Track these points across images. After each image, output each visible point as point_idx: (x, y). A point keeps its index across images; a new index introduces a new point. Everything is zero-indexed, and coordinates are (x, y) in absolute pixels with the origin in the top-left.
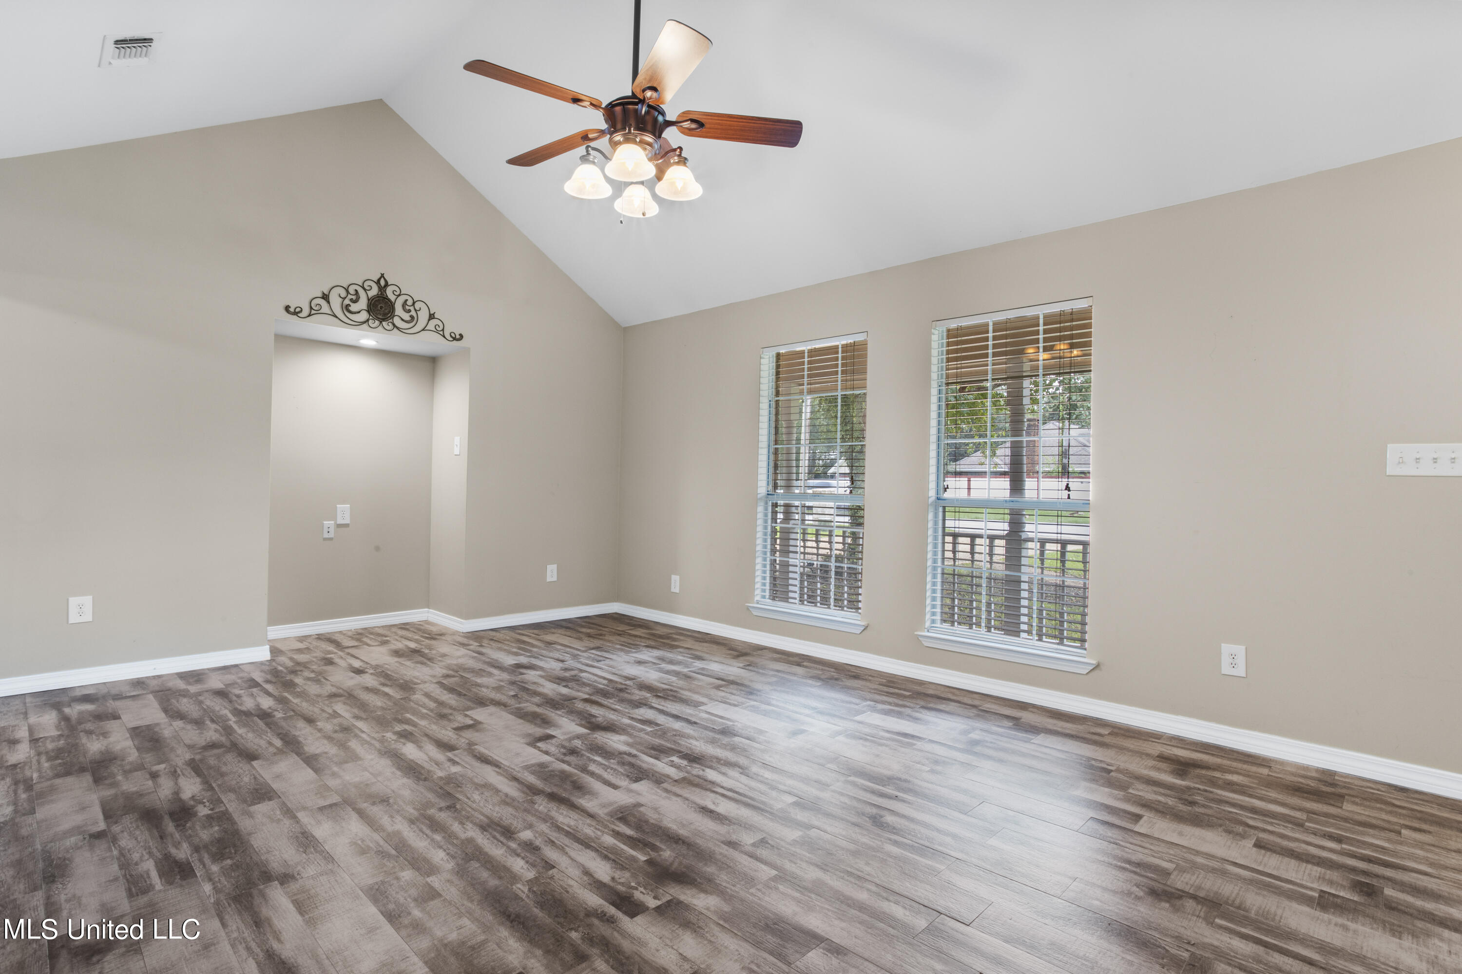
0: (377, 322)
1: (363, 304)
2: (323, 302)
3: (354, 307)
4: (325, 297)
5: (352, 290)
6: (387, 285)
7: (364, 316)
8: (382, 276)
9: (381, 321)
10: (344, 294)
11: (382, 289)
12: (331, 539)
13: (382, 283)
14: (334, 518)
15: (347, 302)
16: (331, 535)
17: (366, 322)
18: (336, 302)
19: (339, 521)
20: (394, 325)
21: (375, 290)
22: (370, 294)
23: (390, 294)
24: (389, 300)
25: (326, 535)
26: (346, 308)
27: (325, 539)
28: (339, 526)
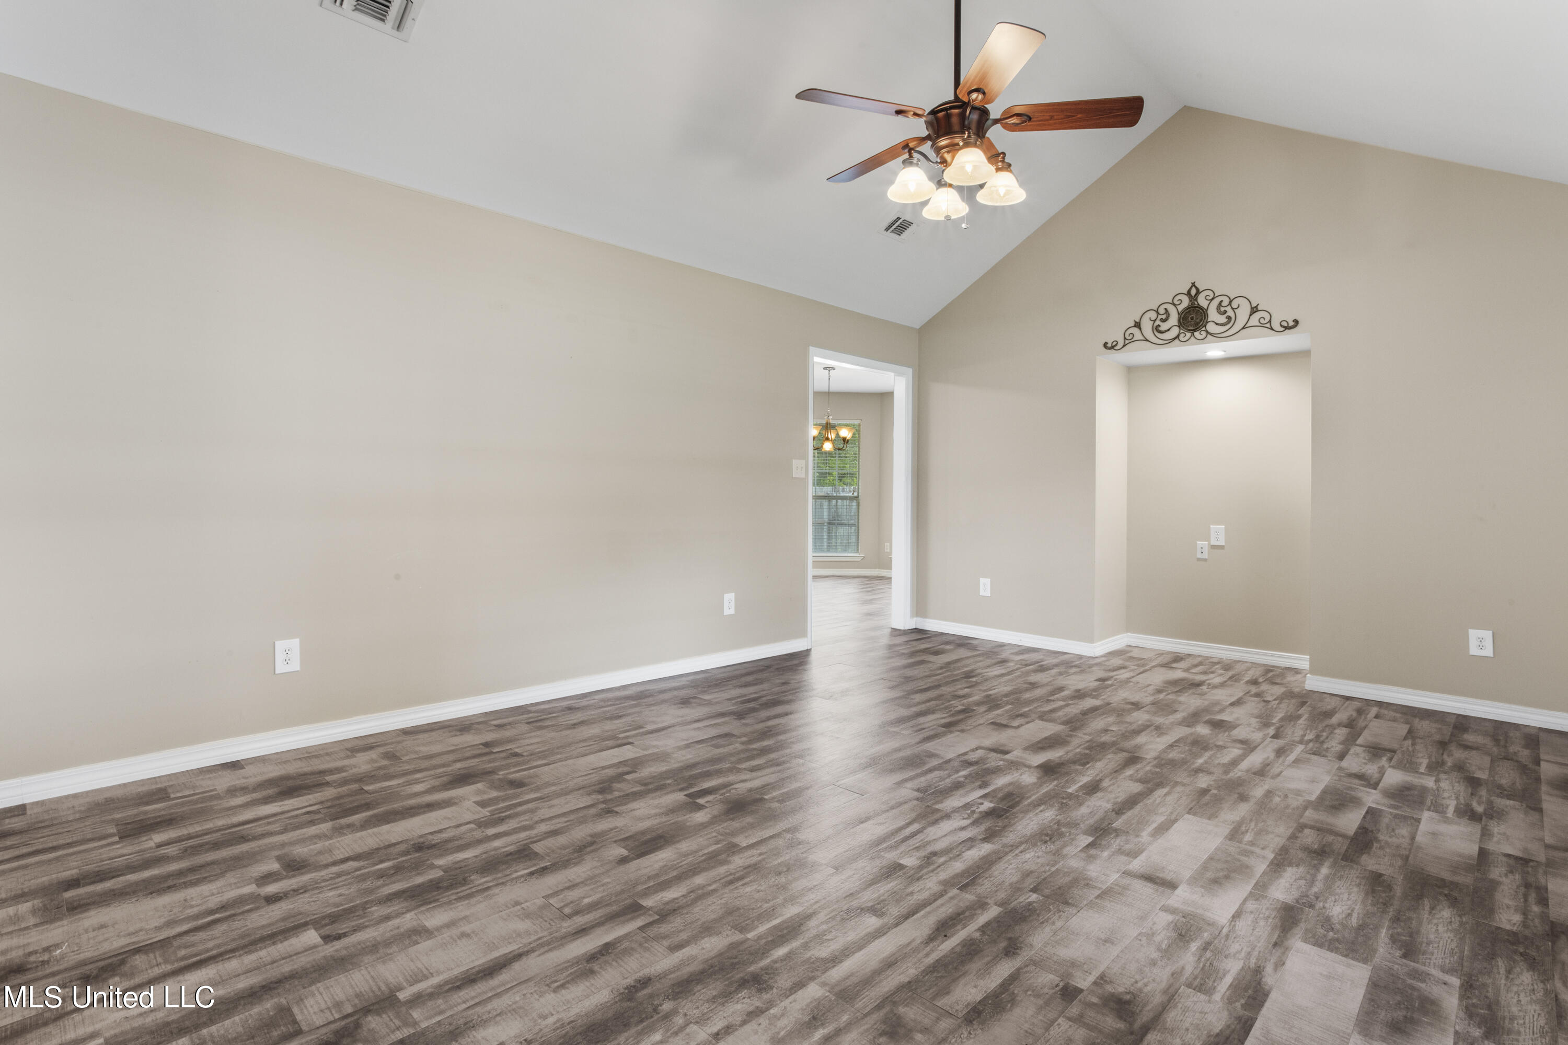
0: (1189, 335)
1: (1174, 319)
2: (1135, 331)
3: (1164, 327)
4: (1138, 325)
5: (1162, 311)
6: (1198, 292)
7: (1175, 331)
8: (1193, 284)
9: (1193, 332)
10: (1153, 315)
11: (1193, 299)
12: (1205, 560)
13: (1193, 292)
14: (1207, 538)
15: (1158, 322)
16: (1205, 556)
17: (1178, 337)
18: (1147, 326)
19: (1214, 542)
20: (1207, 332)
21: (1186, 302)
22: (1181, 308)
23: (1202, 301)
24: (1201, 308)
25: (1199, 556)
26: (1157, 329)
27: (1199, 559)
28: (1214, 547)
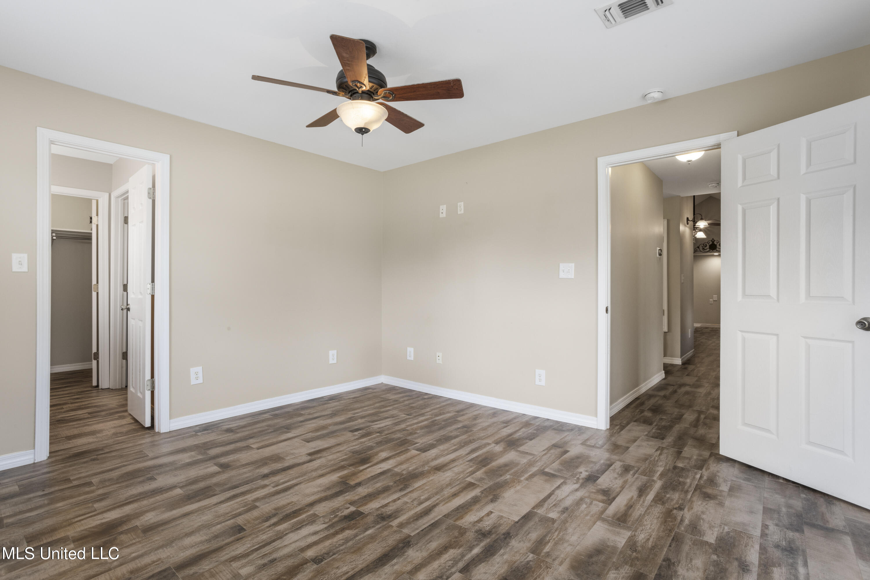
0: (712, 251)
1: (708, 247)
2: (698, 249)
3: (706, 248)
4: (698, 247)
5: (705, 244)
6: (714, 241)
7: (708, 250)
8: (713, 239)
9: (713, 250)
10: (703, 245)
11: (713, 242)
12: (712, 304)
13: (713, 240)
14: (713, 299)
15: (704, 247)
16: (712, 303)
17: (709, 251)
18: (701, 248)
19: (714, 300)
20: (717, 250)
21: (711, 243)
22: (710, 244)
23: (715, 243)
24: (715, 244)
25: (710, 303)
26: (703, 249)
27: (710, 304)
28: (714, 301)
